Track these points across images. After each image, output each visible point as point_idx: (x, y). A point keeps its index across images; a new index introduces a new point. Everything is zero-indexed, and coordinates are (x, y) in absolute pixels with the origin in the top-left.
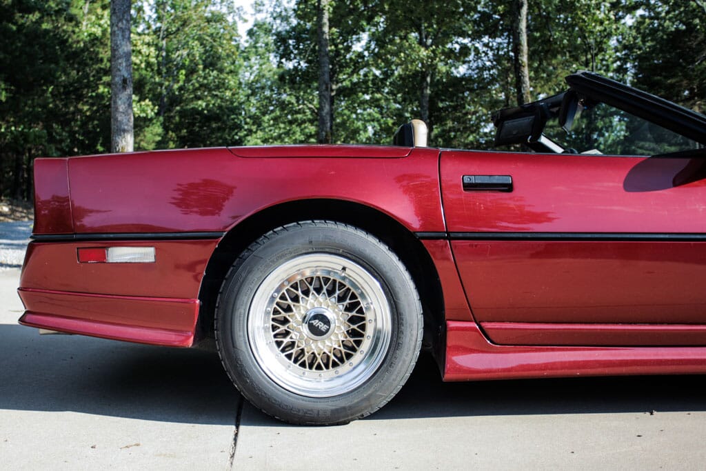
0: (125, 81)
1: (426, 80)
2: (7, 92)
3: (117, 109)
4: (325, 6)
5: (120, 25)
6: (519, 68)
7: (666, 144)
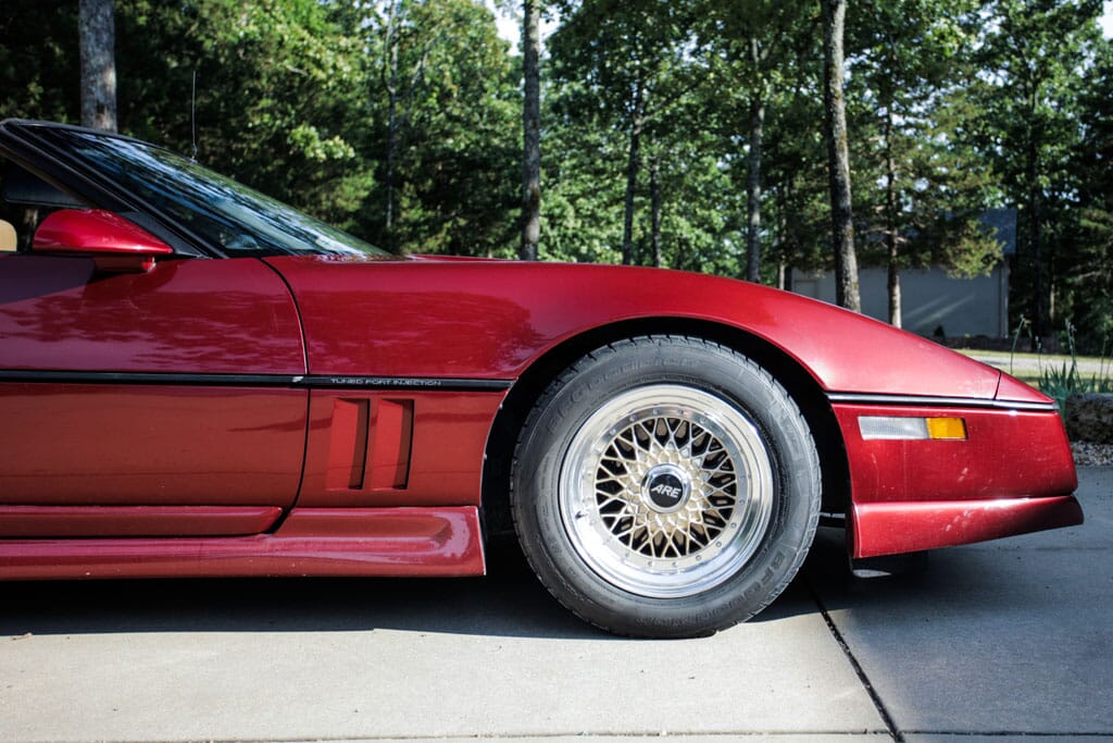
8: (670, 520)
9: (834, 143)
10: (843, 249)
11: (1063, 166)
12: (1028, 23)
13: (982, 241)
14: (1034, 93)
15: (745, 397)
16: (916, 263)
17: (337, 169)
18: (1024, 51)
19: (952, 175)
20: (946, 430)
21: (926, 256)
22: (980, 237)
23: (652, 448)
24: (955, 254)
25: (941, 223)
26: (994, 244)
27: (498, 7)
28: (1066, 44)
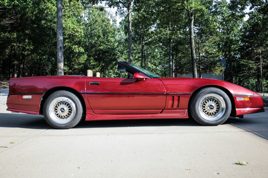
0: (61, 48)
1: (171, 41)
2: (33, 46)
3: (58, 55)
4: (130, 21)
5: (59, 31)
6: (191, 40)
7: (251, 61)
8: (212, 111)
9: (192, 48)
10: (194, 70)
11: (236, 50)
12: (229, 19)
13: (220, 67)
14: (230, 34)
15: (222, 95)
16: (206, 72)
17: (80, 54)
18: (228, 25)
19: (213, 53)
20: (247, 99)
21: (208, 70)
22: (220, 66)
23: (209, 102)
24: (214, 70)
25: (211, 64)
26: (223, 68)
27: (111, 18)
28: (237, 23)
